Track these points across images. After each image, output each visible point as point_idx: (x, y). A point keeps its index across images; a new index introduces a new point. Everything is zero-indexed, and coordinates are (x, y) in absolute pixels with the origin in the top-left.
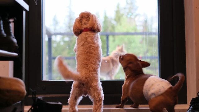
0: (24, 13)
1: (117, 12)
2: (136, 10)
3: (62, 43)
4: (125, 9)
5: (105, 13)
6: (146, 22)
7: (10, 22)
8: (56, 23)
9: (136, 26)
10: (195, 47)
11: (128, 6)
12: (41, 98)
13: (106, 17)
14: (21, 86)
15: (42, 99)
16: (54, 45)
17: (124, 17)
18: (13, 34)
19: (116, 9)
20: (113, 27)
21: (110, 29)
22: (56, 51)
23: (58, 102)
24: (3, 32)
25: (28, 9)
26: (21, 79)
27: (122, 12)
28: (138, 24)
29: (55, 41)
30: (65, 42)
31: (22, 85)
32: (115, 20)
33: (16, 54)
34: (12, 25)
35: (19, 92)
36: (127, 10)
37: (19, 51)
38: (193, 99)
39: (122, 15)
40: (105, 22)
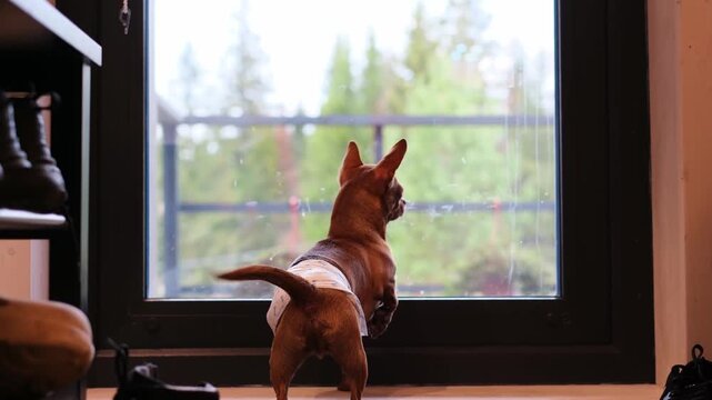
0: (87, 72)
1: (417, 35)
2: (483, 27)
3: (213, 148)
4: (443, 22)
5: (372, 40)
6: (519, 70)
7: (39, 109)
8: (192, 74)
9: (485, 85)
10: (682, 185)
11: (455, 14)
12: (143, 371)
13: (373, 53)
14: (77, 330)
15: (148, 374)
16: (184, 155)
17: (440, 53)
18: (47, 151)
19: (410, 23)
20: (401, 91)
21: (389, 95)
22: (193, 175)
23: (204, 385)
24: (17, 145)
25: (98, 60)
26: (77, 304)
27: (432, 36)
28: (490, 78)
29: (189, 141)
30: (223, 143)
31: (81, 327)
32: (408, 64)
33: (60, 219)
34: (43, 119)
35: (72, 353)
36: (451, 29)
37: (69, 206)
38: (675, 369)
39: (434, 46)
40: (371, 70)
